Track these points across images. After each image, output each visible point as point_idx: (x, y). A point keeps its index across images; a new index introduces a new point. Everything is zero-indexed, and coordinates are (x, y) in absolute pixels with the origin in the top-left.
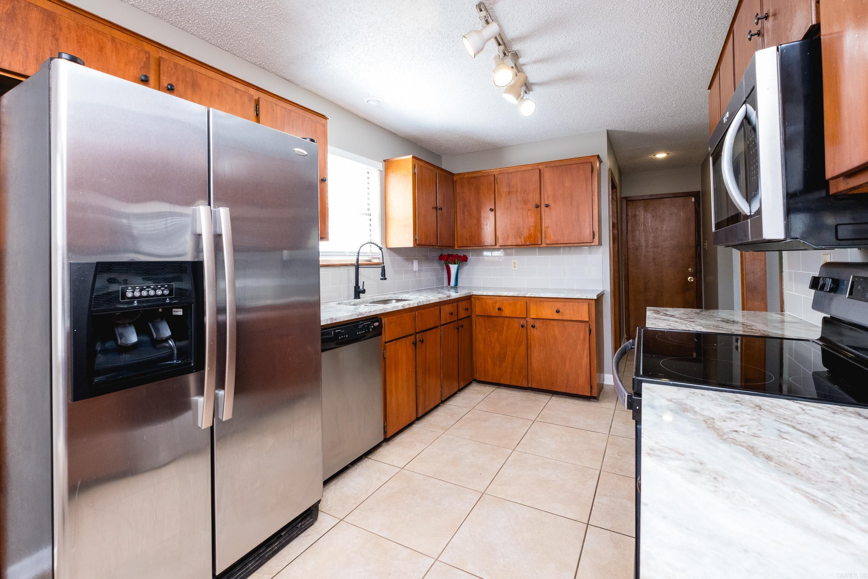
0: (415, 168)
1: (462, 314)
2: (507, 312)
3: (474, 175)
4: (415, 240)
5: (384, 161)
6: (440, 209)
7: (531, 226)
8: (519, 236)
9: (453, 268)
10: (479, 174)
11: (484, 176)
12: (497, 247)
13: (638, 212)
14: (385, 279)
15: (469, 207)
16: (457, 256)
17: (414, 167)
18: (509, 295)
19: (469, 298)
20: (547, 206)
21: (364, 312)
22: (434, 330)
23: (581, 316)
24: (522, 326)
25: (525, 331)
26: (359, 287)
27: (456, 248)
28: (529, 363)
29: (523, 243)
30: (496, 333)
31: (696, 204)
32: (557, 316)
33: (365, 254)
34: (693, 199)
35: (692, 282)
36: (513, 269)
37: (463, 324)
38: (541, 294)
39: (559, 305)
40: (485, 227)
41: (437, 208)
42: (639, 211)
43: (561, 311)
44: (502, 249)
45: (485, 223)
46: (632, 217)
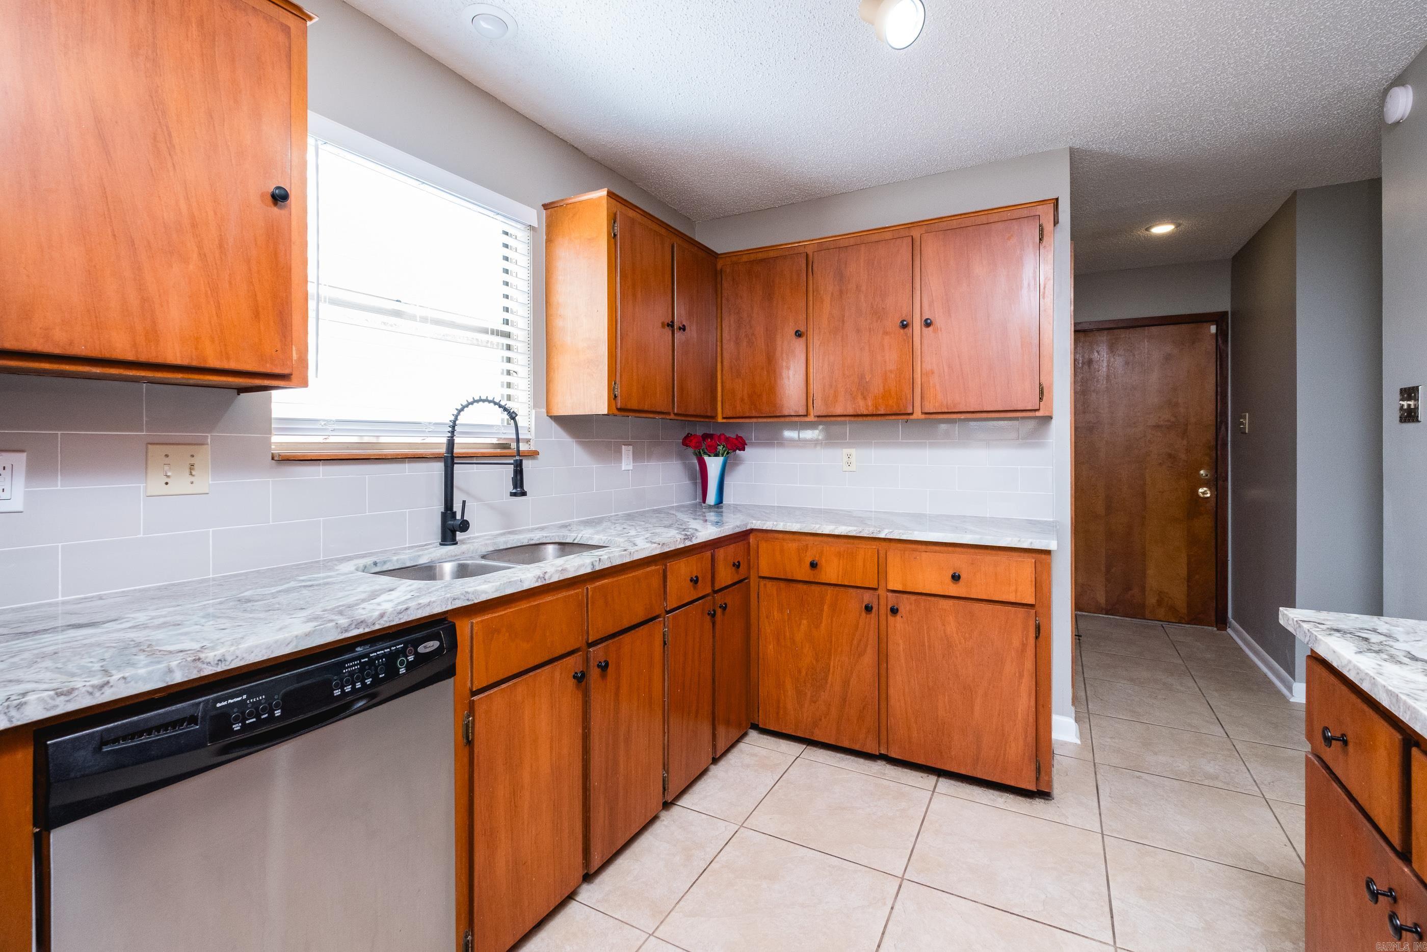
0: (614, 223)
1: (725, 576)
2: (831, 572)
3: (760, 256)
4: (613, 397)
5: (546, 206)
6: (680, 329)
7: (891, 372)
8: (862, 394)
9: (714, 464)
10: (772, 254)
11: (784, 257)
12: (811, 418)
13: (1096, 354)
14: (524, 494)
15: (751, 327)
16: (722, 437)
17: (613, 220)
18: (837, 532)
19: (743, 536)
20: (928, 324)
21: (376, 614)
22: (645, 628)
23: (1016, 591)
24: (868, 609)
25: (874, 621)
26: (454, 514)
27: (720, 420)
28: (883, 696)
29: (871, 410)
30: (805, 622)
31: (1219, 339)
32: (953, 589)
33: (475, 429)
34: (1213, 329)
35: (1208, 498)
36: (846, 468)
37: (726, 601)
38: (916, 533)
39: (959, 562)
40: (785, 373)
41: (672, 326)
42: (1097, 351)
43: (964, 576)
44: (820, 423)
45: (784, 364)
46: (1083, 363)
